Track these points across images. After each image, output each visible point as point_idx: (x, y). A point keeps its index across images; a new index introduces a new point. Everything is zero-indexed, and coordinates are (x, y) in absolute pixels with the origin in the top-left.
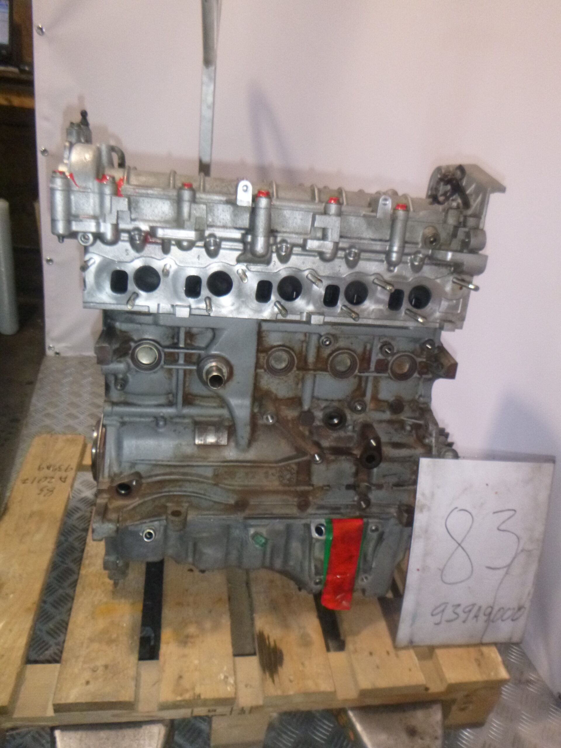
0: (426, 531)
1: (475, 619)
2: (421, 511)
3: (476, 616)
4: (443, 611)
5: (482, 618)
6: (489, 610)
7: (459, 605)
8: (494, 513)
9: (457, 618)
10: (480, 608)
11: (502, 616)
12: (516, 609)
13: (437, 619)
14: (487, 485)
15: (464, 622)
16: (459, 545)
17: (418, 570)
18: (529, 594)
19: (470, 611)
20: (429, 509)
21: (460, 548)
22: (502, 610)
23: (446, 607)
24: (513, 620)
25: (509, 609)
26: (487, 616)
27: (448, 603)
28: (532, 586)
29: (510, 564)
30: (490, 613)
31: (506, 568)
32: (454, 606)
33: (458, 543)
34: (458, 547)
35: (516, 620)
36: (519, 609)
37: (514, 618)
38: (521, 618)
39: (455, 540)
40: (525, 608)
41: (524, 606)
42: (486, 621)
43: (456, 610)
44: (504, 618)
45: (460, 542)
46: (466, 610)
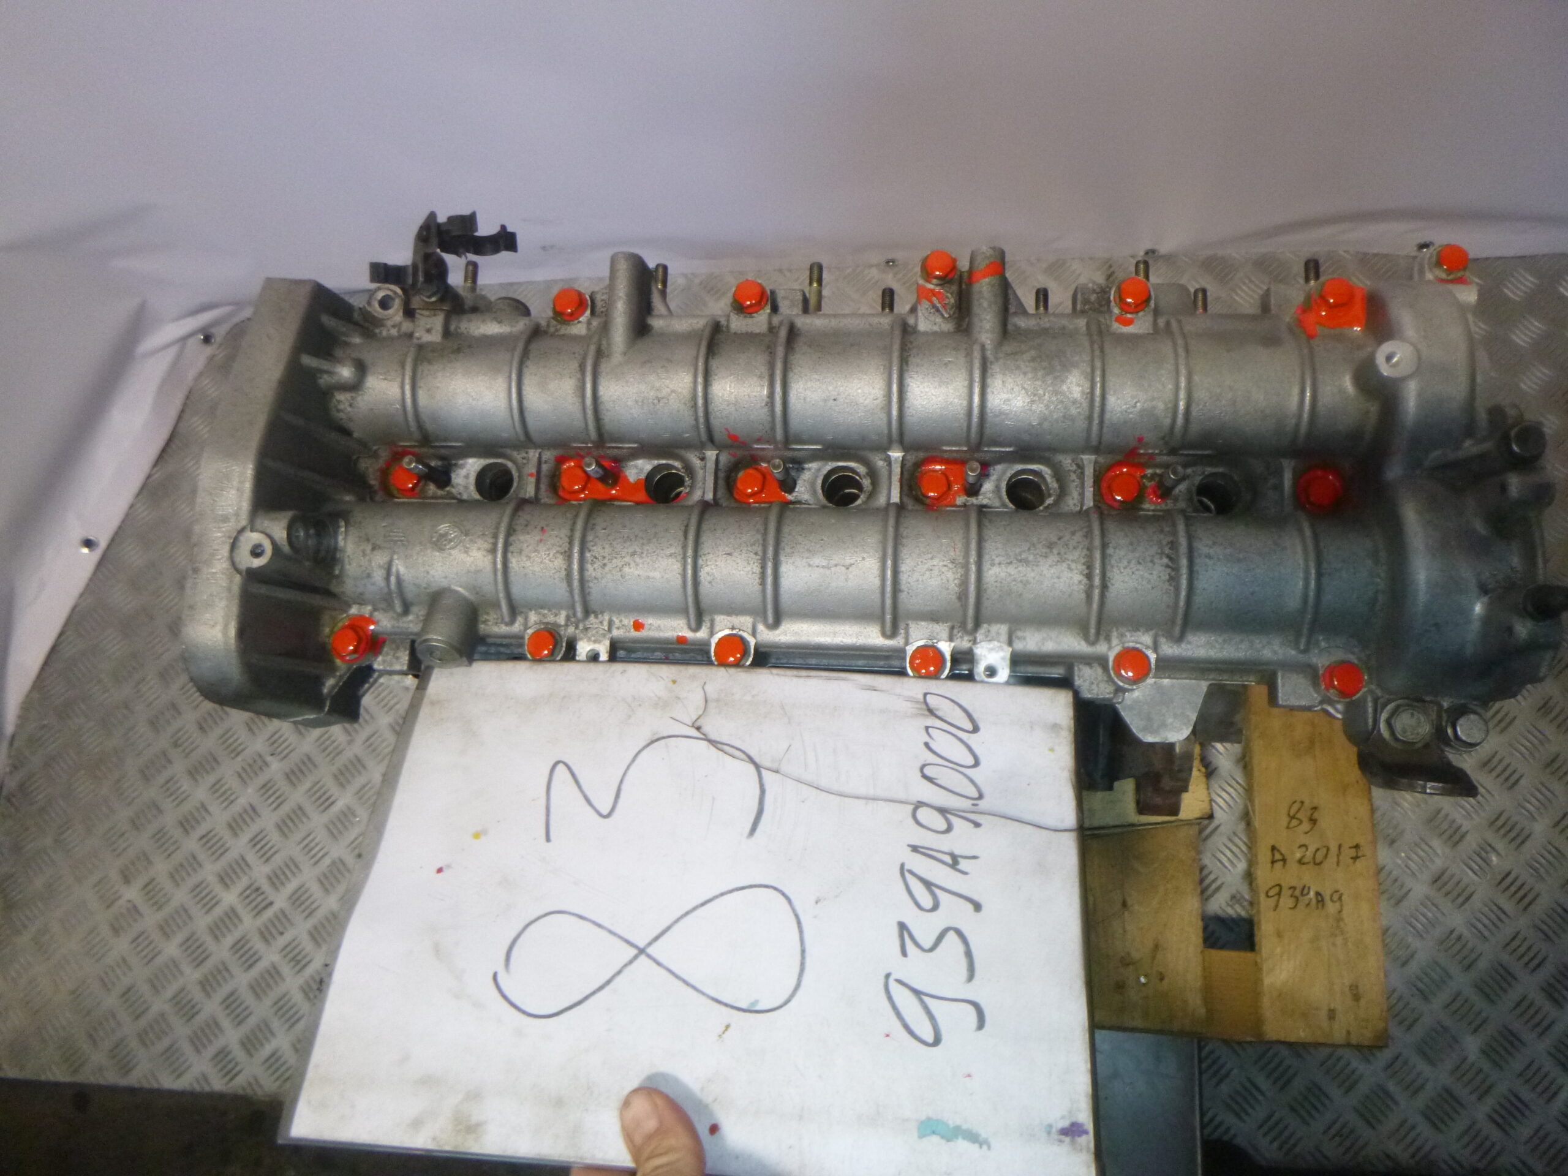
0: (557, 1103)
1: (963, 865)
2: (472, 1129)
3: (954, 862)
4: (917, 993)
5: (962, 839)
7: (902, 927)
8: (548, 839)
9: (960, 935)
10: (915, 849)
11: (956, 766)
12: (931, 721)
13: (955, 1016)
15: (977, 907)
16: (642, 951)
17: (715, 1126)
18: (873, 688)
19: (928, 884)
20: (475, 1096)
22: (928, 771)
23: (899, 981)
24: (976, 729)
25: (927, 745)
26: (955, 820)
27: (888, 976)
28: (842, 683)
29: (751, 760)
30: (943, 811)
31: (764, 772)
32: (904, 953)
33: (636, 957)
34: (649, 956)
35: (975, 716)
36: (931, 712)
37: (970, 727)
38: (964, 704)
39: (619, 972)
40: (925, 695)
41: (921, 697)
42: (977, 825)
43: (927, 942)
44: (970, 761)
45: (633, 952)
46: (926, 901)
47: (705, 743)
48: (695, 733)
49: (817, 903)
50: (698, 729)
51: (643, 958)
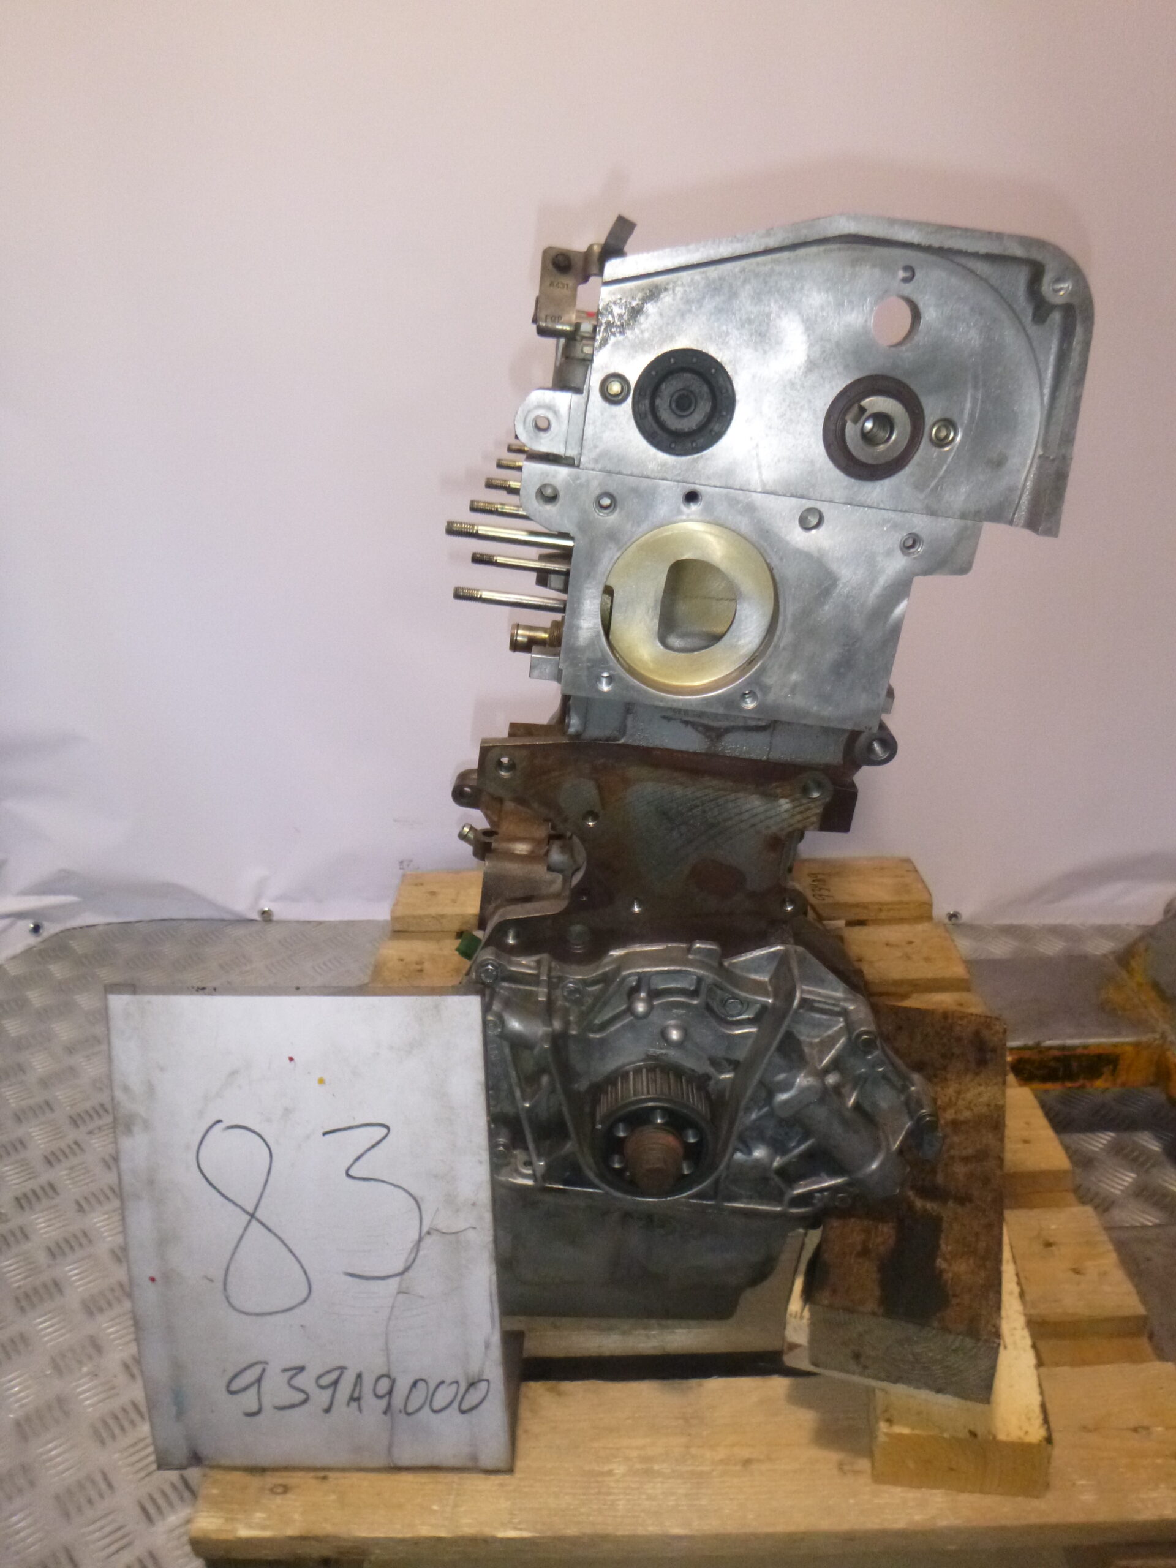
0: (151, 1182)
1: (354, 1405)
2: (128, 1130)
3: (355, 1399)
4: (259, 1380)
5: (373, 1406)
6: (384, 1386)
7: (301, 1369)
8: (325, 1134)
9: (305, 1401)
10: (359, 1376)
11: (430, 1399)
12: (463, 1386)
13: (249, 1401)
14: (291, 1059)
15: (327, 1410)
16: (252, 1216)
17: (153, 1279)
18: (487, 1346)
19: (336, 1383)
20: (147, 1126)
21: (254, 1222)
22: (421, 1385)
23: (264, 1370)
24: (463, 1412)
25: (443, 1382)
26: (387, 1398)
27: (266, 1363)
28: (489, 1325)
29: (407, 1269)
30: (390, 1392)
31: (398, 1279)
32: (285, 1370)
33: (247, 1213)
34: (249, 1222)
35: (474, 1412)
36: (472, 1384)
37: (465, 1407)
38: (485, 1405)
39: (236, 1204)
40: (488, 1381)
41: (485, 1377)
42: (385, 1413)
43: (296, 1382)
44: (436, 1406)
45: (250, 1209)
46: (324, 1381)
47: (416, 1237)
48: (425, 1229)
49: (302, 1326)
50: (428, 1233)
51: (248, 1217)
